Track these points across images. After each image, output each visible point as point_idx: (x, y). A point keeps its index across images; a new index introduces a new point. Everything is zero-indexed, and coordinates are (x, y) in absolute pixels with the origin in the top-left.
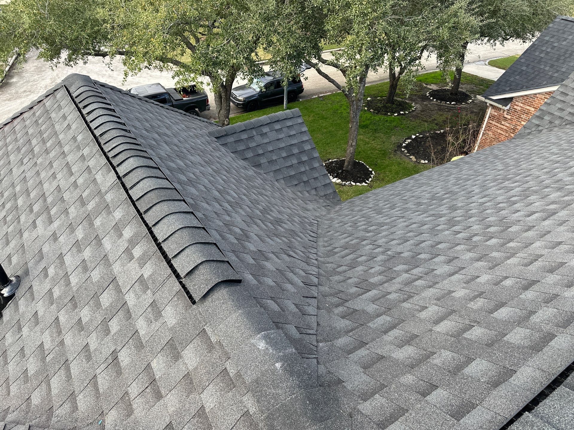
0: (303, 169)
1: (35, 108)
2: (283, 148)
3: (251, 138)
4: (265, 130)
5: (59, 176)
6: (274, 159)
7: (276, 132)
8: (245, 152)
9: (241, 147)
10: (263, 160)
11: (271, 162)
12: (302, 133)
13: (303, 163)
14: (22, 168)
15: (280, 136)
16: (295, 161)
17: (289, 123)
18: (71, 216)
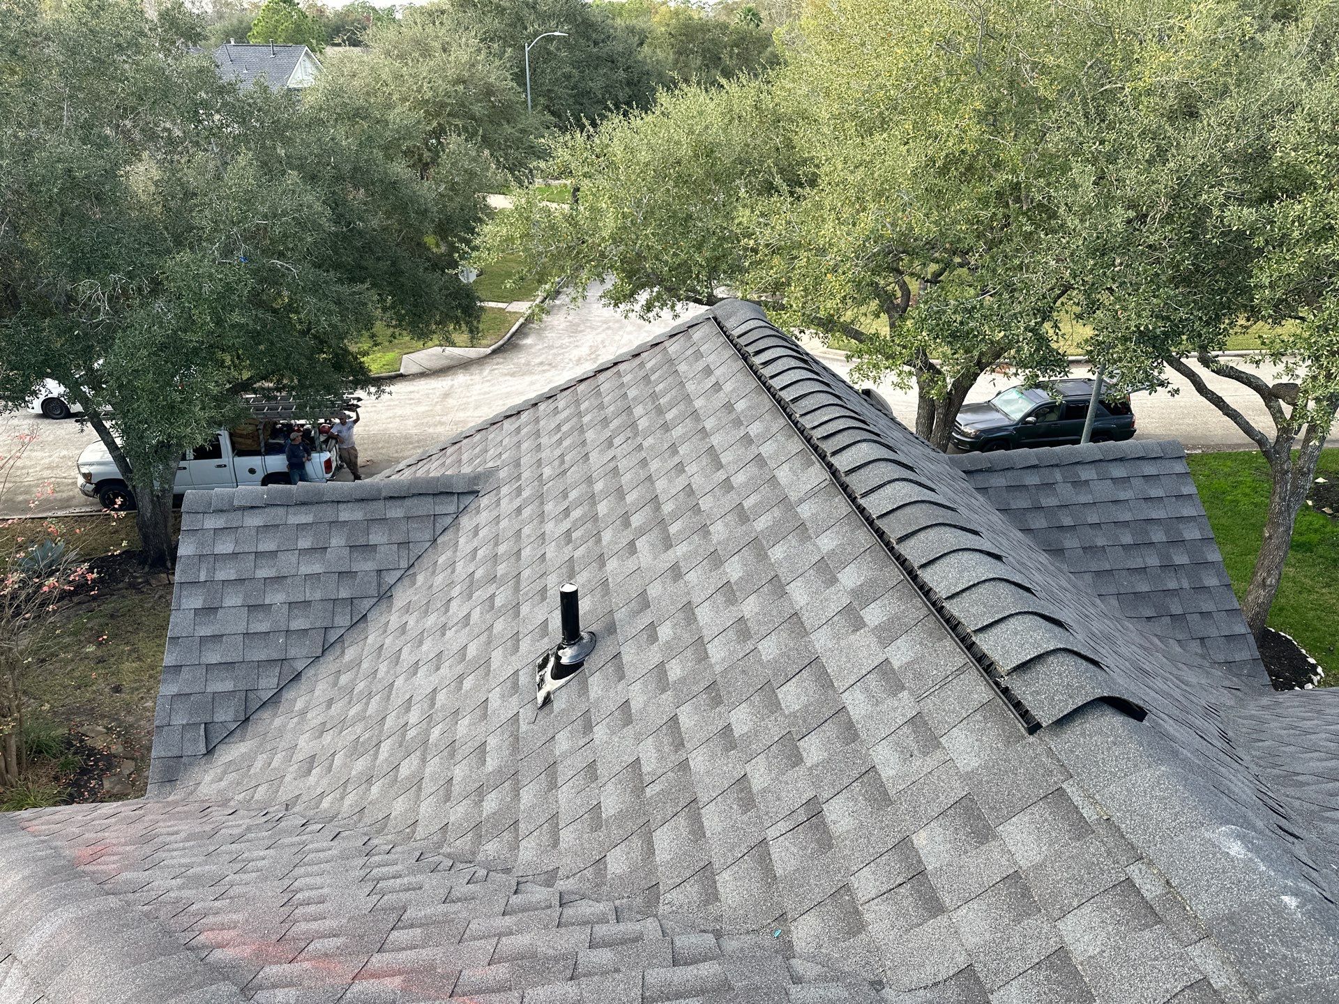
0: (1172, 585)
1: (643, 355)
2: (1126, 524)
3: (1048, 486)
4: (1086, 474)
5: (691, 469)
6: (1099, 544)
7: (1114, 483)
8: (1029, 516)
9: (1021, 502)
10: (1070, 542)
11: (1089, 549)
12: (1179, 497)
13: (1176, 568)
14: (610, 453)
15: (1122, 495)
16: (1153, 560)
17: (1150, 469)
18: (715, 538)
